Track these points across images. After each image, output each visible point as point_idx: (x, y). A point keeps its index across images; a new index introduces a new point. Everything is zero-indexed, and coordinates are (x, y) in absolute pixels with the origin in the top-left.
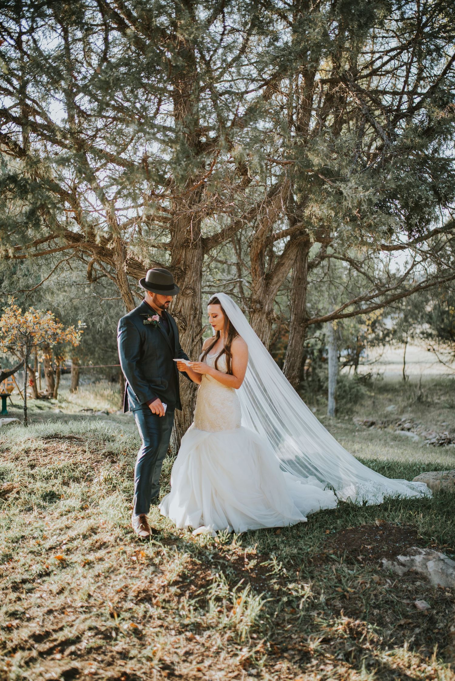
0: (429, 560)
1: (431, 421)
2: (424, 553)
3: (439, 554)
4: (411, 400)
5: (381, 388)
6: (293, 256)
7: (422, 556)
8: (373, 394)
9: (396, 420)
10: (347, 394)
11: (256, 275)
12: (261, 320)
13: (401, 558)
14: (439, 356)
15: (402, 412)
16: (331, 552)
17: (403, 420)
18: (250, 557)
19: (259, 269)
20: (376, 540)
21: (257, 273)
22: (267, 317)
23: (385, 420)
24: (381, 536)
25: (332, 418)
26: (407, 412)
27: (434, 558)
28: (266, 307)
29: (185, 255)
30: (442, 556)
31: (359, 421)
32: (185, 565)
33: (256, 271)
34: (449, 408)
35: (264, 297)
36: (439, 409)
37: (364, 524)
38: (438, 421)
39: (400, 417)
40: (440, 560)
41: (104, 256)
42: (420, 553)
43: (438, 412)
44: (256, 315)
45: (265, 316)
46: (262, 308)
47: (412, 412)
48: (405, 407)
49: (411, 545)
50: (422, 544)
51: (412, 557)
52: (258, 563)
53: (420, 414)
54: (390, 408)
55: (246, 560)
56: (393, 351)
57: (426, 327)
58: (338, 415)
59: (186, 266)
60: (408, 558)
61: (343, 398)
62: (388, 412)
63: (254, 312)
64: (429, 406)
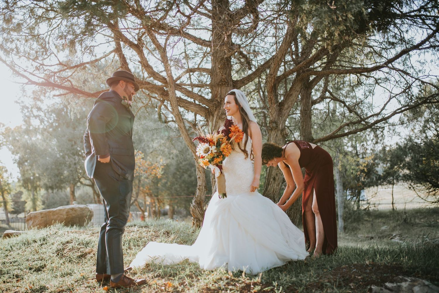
0: (415, 286)
1: (415, 235)
2: (410, 280)
3: (424, 281)
4: (399, 222)
5: (377, 215)
6: (298, 88)
7: (408, 283)
8: (371, 220)
9: (389, 235)
10: (352, 216)
11: (272, 103)
12: (277, 136)
13: (388, 284)
14: (418, 193)
15: (393, 230)
16: (326, 281)
17: (394, 235)
18: (255, 284)
19: (274, 99)
20: (366, 273)
21: (273, 102)
22: (281, 133)
23: (381, 235)
24: (370, 270)
25: (341, 233)
26: (397, 230)
27: (419, 284)
28: (280, 126)
29: (221, 91)
30: (427, 283)
31: (362, 237)
32: (202, 290)
33: (271, 100)
34: (428, 226)
35: (279, 119)
36: (421, 227)
37: (356, 263)
38: (420, 235)
39: (392, 233)
40: (425, 285)
41: (165, 96)
42: (406, 281)
43: (420, 229)
44: (273, 132)
45: (279, 132)
46: (277, 127)
47: (400, 230)
48: (395, 227)
49: (397, 275)
50: (408, 274)
51: (398, 284)
52: (262, 289)
53: (406, 231)
54: (384, 228)
55: (252, 286)
56: (384, 190)
57: (406, 171)
58: (347, 231)
59: (221, 98)
60: (395, 285)
61: (349, 219)
62: (382, 230)
63: (272, 130)
64: (412, 226)
